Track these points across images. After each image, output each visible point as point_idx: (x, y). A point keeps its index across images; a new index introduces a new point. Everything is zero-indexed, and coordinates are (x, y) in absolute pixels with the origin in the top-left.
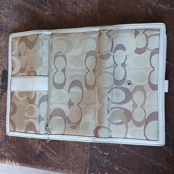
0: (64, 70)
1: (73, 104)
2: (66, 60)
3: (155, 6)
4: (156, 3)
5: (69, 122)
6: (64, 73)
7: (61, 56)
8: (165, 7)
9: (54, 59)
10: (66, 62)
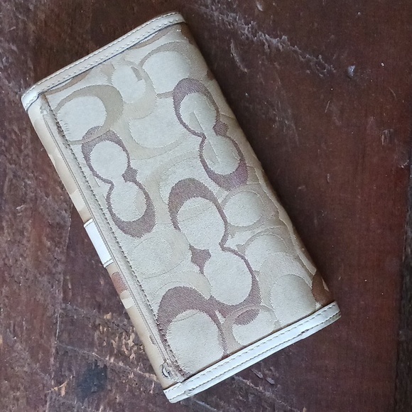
0: (130, 175)
1: (206, 255)
2: (119, 143)
3: (247, 38)
4: (252, 28)
5: (225, 310)
6: (136, 183)
7: (101, 139)
8: (274, 41)
9: (87, 158)
10: (125, 150)
